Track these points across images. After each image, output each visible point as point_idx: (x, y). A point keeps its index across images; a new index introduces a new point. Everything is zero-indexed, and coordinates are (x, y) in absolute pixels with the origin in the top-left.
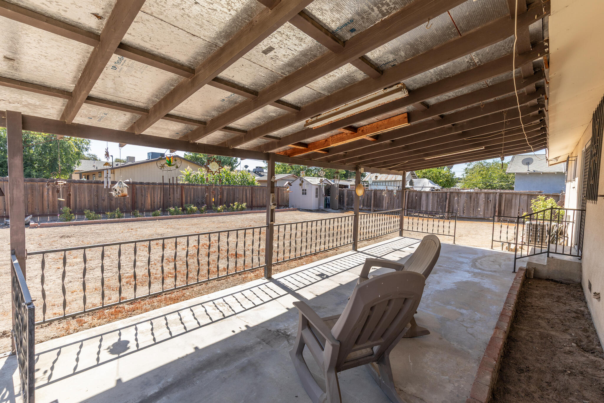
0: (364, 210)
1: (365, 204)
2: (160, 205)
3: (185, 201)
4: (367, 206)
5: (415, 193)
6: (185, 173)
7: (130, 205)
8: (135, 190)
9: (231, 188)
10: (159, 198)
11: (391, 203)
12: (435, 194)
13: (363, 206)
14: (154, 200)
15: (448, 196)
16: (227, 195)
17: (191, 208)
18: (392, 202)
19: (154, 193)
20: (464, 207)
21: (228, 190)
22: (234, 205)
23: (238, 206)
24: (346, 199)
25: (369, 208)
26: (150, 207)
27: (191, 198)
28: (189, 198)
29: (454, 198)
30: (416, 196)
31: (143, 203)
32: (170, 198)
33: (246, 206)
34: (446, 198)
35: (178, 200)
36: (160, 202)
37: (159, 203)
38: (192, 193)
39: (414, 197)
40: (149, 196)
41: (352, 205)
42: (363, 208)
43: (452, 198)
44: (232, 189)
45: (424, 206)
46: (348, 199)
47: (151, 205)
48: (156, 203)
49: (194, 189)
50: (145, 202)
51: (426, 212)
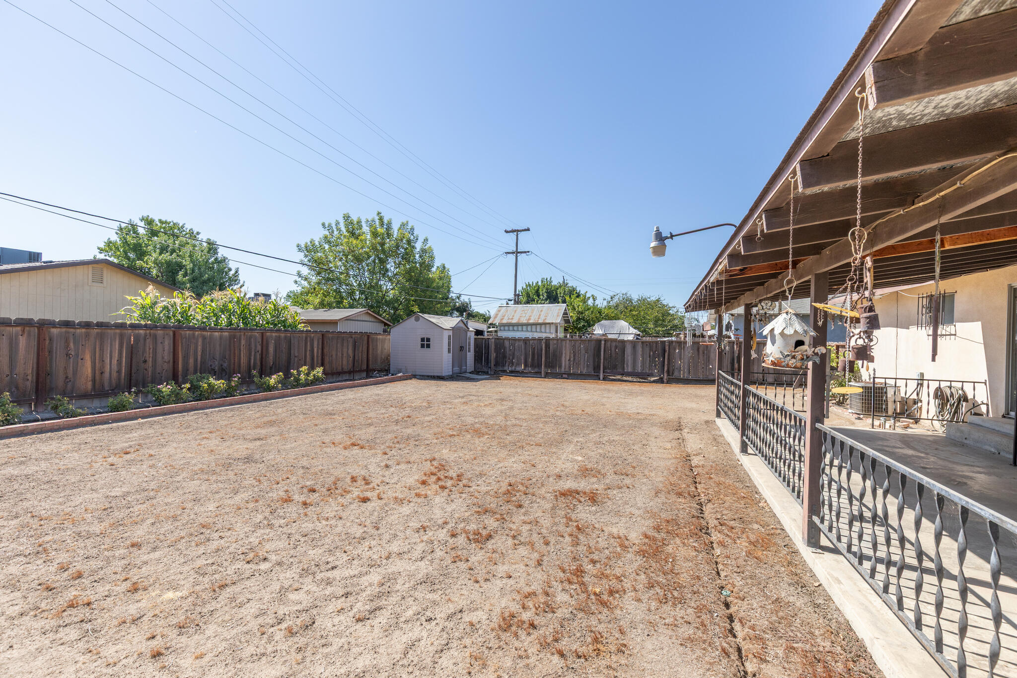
0: (527, 373)
1: (530, 364)
2: (119, 379)
3: (183, 368)
4: (533, 366)
5: (614, 344)
6: (140, 301)
7: (28, 384)
8: (47, 342)
9: (283, 335)
10: (115, 362)
11: (574, 359)
12: (645, 345)
13: (526, 366)
14: (103, 366)
15: (667, 348)
16: (275, 351)
17: (209, 385)
18: (577, 358)
19: (102, 349)
20: (689, 363)
21: (278, 339)
22: (299, 373)
23: (308, 374)
24: (493, 355)
25: (536, 370)
26: (89, 385)
27: (196, 360)
28: (191, 361)
29: (675, 350)
30: (616, 347)
31: (70, 375)
32: (145, 361)
33: (324, 373)
34: (664, 351)
35: (166, 366)
36: (119, 372)
37: (115, 375)
38: (200, 348)
39: (613, 349)
40: (88, 357)
41: (503, 366)
42: (524, 369)
43: (672, 351)
44: (286, 337)
45: (629, 364)
46: (497, 355)
47: (94, 380)
48: (107, 375)
49: (204, 338)
50: (75, 373)
51: (632, 374)
